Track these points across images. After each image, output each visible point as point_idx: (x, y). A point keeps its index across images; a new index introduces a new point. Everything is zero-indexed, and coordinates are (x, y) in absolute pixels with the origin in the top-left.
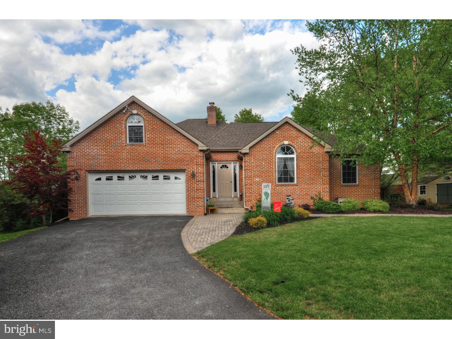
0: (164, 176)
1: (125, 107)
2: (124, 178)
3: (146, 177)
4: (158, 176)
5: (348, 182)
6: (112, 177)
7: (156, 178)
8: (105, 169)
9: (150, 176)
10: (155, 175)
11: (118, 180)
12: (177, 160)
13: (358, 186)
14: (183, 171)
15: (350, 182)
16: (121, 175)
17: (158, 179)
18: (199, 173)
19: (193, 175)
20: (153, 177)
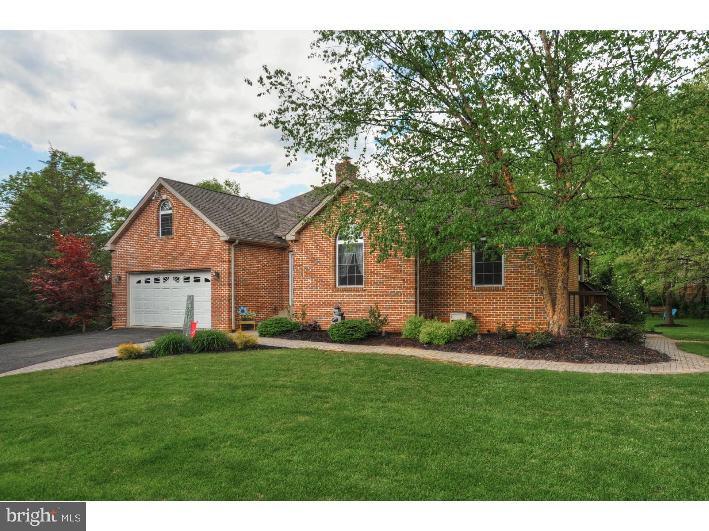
0: (195, 278)
1: (154, 193)
2: (159, 280)
3: (179, 279)
4: (188, 278)
5: (486, 283)
6: (149, 279)
7: (187, 280)
8: (140, 270)
9: (182, 277)
10: (187, 276)
11: (155, 282)
12: (205, 256)
13: (503, 290)
14: (207, 270)
15: (491, 283)
16: (157, 277)
17: (189, 281)
18: (224, 273)
19: (217, 276)
20: (184, 279)
